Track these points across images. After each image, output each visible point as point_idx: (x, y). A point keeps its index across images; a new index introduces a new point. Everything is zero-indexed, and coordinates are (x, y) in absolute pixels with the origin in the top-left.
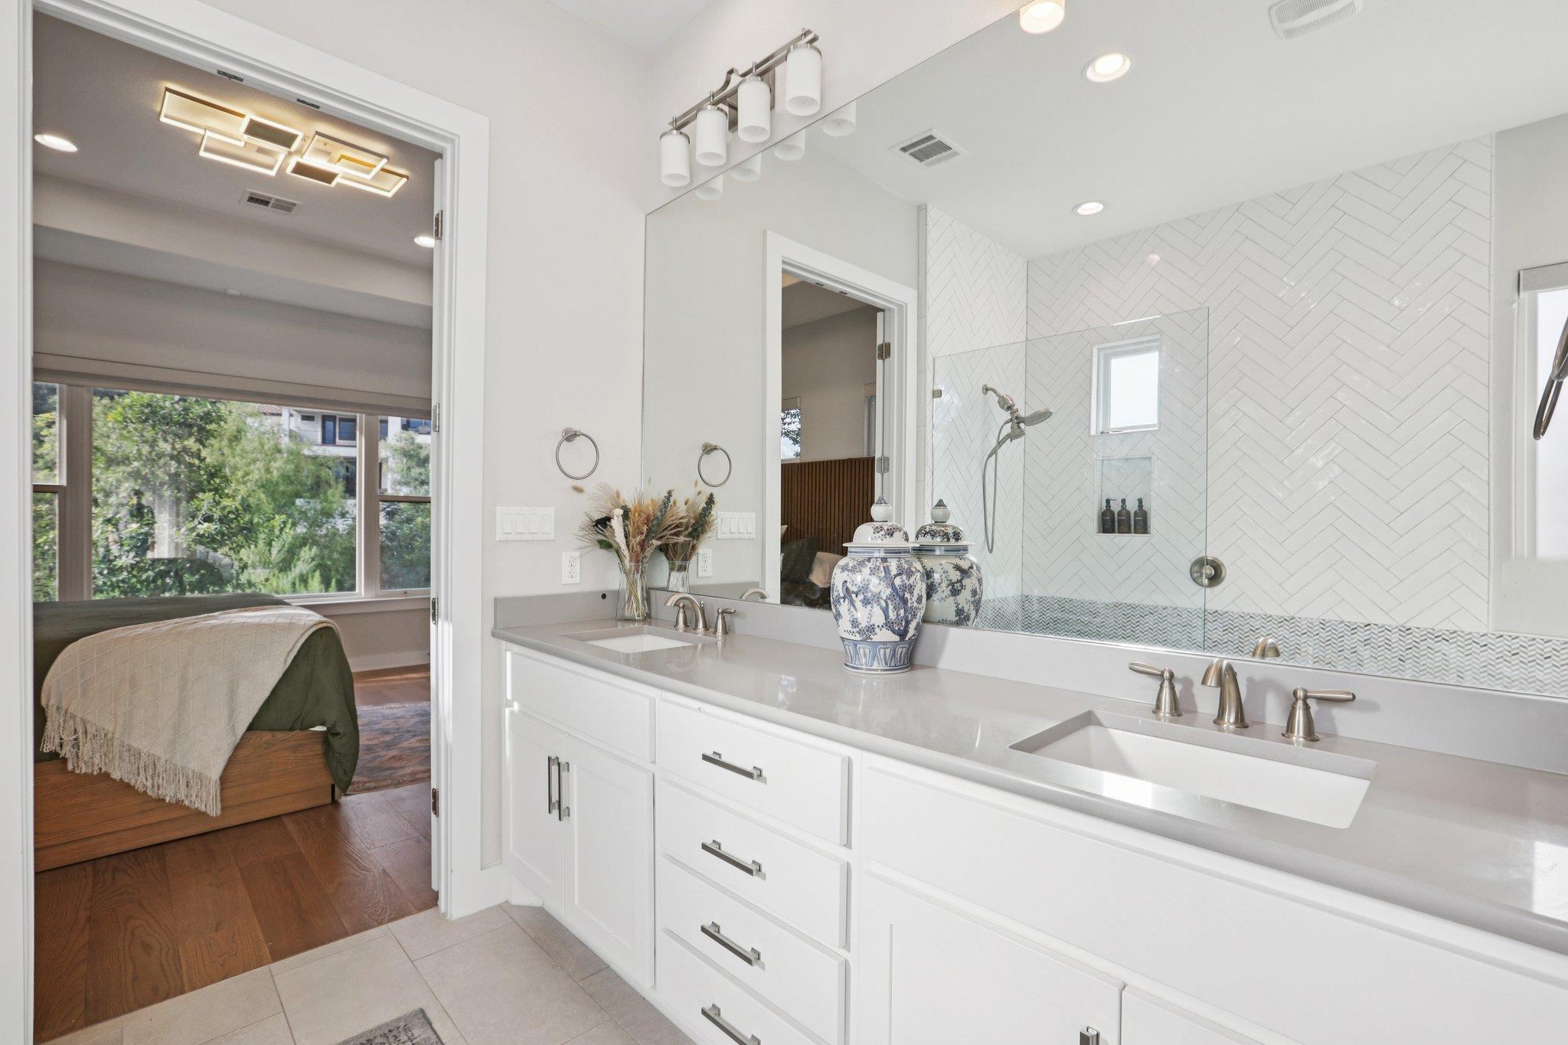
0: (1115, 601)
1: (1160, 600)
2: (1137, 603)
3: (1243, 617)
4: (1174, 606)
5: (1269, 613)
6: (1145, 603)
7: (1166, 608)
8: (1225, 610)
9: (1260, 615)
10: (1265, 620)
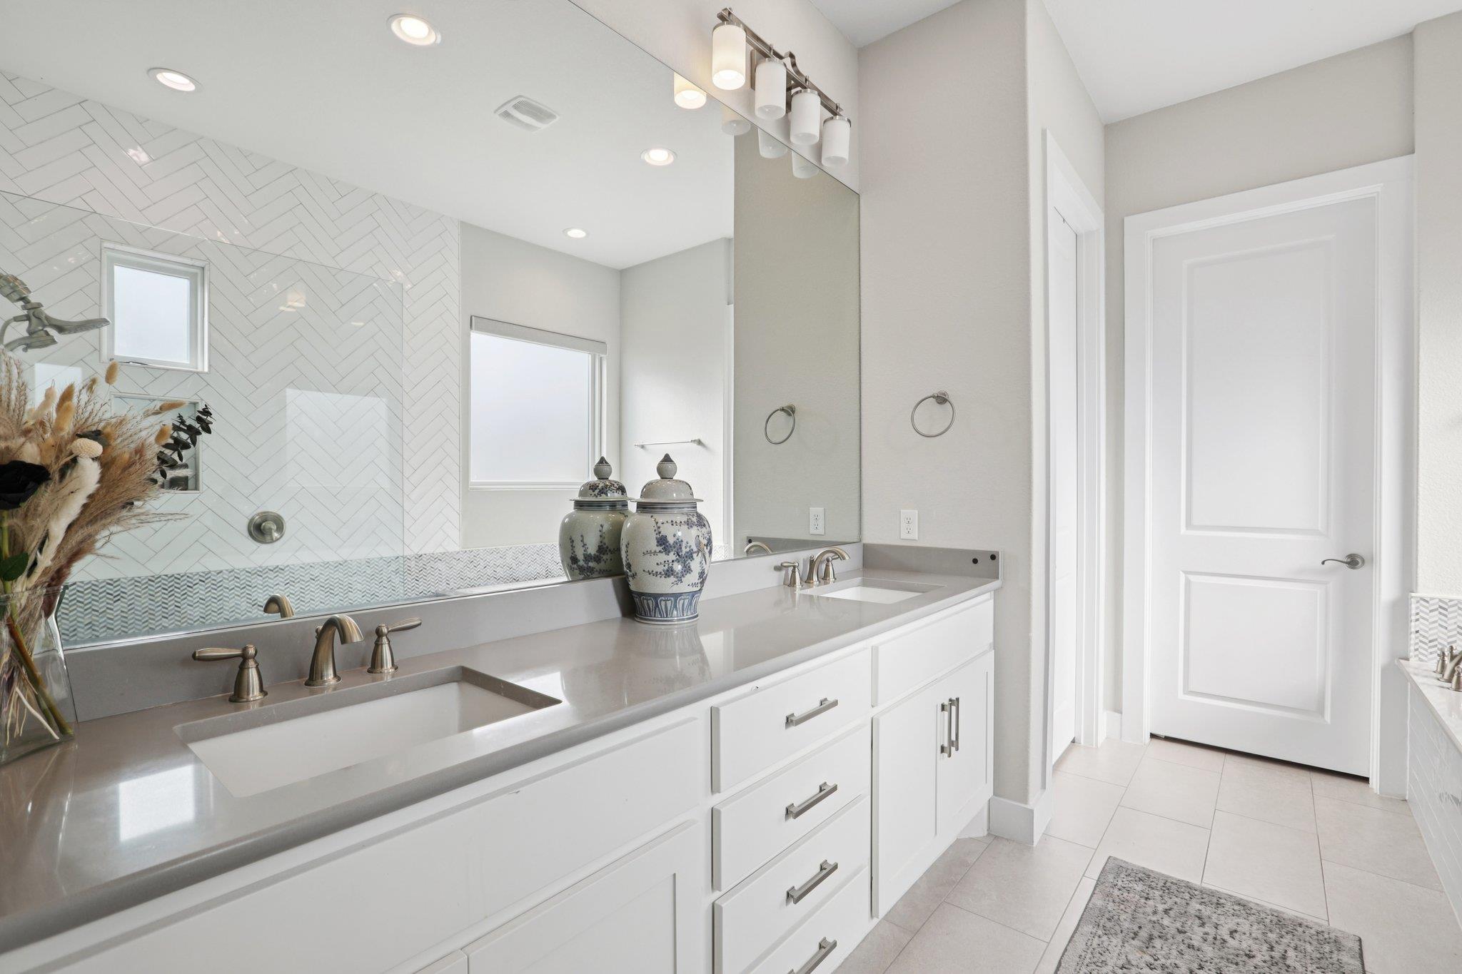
0: (149, 574)
1: (213, 564)
2: (182, 572)
3: (303, 568)
4: (230, 568)
5: (326, 561)
6: (194, 570)
7: (221, 572)
8: (286, 565)
9: (318, 564)
10: (323, 567)
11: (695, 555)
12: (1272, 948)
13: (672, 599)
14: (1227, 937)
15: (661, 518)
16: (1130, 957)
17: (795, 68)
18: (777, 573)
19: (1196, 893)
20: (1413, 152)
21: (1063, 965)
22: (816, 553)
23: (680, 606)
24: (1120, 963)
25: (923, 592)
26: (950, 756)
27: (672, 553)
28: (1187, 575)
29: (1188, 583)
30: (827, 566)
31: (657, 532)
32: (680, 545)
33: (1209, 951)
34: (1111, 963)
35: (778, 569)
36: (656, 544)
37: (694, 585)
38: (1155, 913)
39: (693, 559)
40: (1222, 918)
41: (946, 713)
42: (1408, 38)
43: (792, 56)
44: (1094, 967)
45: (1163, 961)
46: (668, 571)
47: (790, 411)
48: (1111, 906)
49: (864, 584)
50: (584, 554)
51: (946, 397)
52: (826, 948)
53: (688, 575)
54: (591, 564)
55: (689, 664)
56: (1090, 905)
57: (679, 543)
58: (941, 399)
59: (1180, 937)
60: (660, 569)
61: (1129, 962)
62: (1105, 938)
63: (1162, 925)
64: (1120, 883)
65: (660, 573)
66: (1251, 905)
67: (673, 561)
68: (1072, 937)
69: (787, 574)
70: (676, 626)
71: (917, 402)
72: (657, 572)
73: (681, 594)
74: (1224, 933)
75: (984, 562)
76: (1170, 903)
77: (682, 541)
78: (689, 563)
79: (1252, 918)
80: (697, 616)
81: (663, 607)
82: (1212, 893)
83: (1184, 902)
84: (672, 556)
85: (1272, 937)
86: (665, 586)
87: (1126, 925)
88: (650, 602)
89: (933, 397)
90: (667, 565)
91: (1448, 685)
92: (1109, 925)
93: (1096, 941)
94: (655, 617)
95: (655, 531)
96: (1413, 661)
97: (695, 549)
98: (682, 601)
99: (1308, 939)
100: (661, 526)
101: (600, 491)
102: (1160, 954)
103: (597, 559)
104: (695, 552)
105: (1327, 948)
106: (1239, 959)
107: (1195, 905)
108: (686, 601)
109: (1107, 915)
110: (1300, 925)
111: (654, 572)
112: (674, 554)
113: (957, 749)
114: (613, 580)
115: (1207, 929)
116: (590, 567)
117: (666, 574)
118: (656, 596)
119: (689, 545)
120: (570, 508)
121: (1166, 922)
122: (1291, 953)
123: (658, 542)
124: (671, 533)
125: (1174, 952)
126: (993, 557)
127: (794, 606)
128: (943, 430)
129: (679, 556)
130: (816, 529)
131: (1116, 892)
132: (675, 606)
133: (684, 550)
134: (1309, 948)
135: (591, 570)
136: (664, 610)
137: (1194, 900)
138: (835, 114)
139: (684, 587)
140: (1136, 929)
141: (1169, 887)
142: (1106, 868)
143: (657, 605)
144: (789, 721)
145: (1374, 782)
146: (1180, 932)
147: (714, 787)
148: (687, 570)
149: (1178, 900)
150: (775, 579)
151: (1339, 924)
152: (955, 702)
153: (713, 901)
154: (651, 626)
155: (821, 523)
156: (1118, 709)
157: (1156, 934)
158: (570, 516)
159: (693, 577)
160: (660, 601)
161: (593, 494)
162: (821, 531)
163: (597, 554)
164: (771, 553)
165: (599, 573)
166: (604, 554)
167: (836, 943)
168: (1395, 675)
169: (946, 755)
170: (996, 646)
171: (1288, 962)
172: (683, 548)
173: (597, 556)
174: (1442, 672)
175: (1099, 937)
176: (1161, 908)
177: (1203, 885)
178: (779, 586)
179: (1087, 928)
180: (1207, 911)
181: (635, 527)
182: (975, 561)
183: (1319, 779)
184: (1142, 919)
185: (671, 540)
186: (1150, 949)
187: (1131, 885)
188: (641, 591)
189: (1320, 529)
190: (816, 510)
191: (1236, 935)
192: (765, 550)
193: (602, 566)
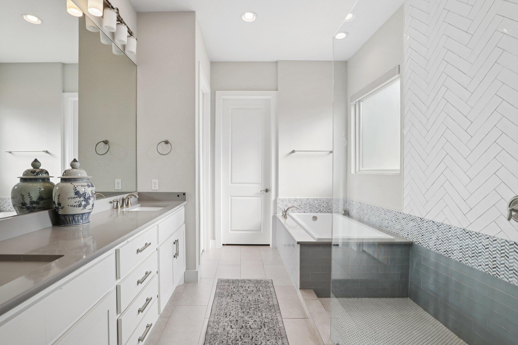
11: (91, 198)
12: (257, 288)
13: (81, 216)
14: (248, 289)
15: (76, 184)
16: (228, 301)
17: (118, 14)
18: (110, 204)
19: (240, 281)
20: (277, 91)
21: (212, 309)
22: (125, 196)
23: (84, 218)
24: (226, 303)
25: (165, 207)
26: (177, 258)
27: (82, 198)
28: (231, 197)
29: (231, 199)
30: (128, 200)
31: (75, 189)
32: (85, 194)
33: (244, 293)
34: (224, 304)
35: (111, 202)
36: (75, 194)
37: (90, 209)
38: (232, 289)
39: (90, 199)
40: (246, 285)
41: (175, 245)
42: (277, 62)
43: (117, 9)
44: (220, 307)
45: (235, 299)
46: (80, 204)
47: (106, 142)
48: (221, 291)
49: (141, 206)
50: (30, 201)
51: (168, 142)
52: (148, 326)
53: (88, 205)
54: (34, 205)
55: (89, 240)
56: (216, 292)
57: (84, 194)
58: (167, 142)
59: (238, 292)
60: (76, 204)
61: (228, 302)
62: (221, 299)
63: (233, 291)
64: (222, 284)
65: (76, 206)
66: (251, 280)
67: (82, 201)
68: (213, 302)
69: (114, 205)
70: (81, 226)
71: (159, 143)
72: (75, 206)
73: (85, 213)
74: (247, 288)
75: (181, 196)
76: (234, 285)
77: (86, 193)
78: (89, 201)
79: (252, 283)
80: (89, 222)
81: (77, 219)
82: (243, 280)
83: (237, 284)
84: (82, 199)
85: (256, 285)
86: (79, 211)
87: (226, 294)
88: (70, 218)
89: (164, 141)
90: (79, 202)
91: (284, 218)
92: (222, 295)
93: (219, 300)
94: (72, 223)
95: (74, 189)
96: (278, 214)
97: (91, 196)
98: (85, 216)
99: (263, 283)
100: (77, 187)
101: (37, 174)
102: (234, 298)
103: (37, 203)
104: (91, 197)
105: (266, 284)
106: (251, 293)
107: (240, 284)
108: (87, 216)
109: (221, 293)
110: (261, 281)
111: (74, 206)
112: (83, 198)
113: (178, 256)
114: (49, 211)
115: (243, 288)
116: (33, 207)
117: (79, 206)
118: (73, 215)
119: (89, 194)
120: (18, 181)
121: (234, 290)
122: (260, 287)
123: (75, 193)
124: (82, 190)
125: (237, 296)
126: (184, 194)
127: (118, 216)
128: (167, 153)
129: (85, 198)
130: (118, 187)
131: (222, 287)
132: (82, 218)
133: (87, 196)
134: (263, 285)
135: (34, 208)
136: (77, 220)
137: (240, 283)
138: (131, 35)
139: (86, 211)
140: (228, 294)
141: (233, 282)
142: (218, 282)
143: (74, 219)
144: (138, 251)
145: (271, 245)
146: (238, 291)
147: (117, 276)
148: (88, 203)
149: (236, 284)
150: (109, 206)
151: (268, 278)
152: (177, 241)
153: (117, 319)
154: (70, 228)
155: (120, 185)
156: (214, 239)
157: (233, 294)
158: (17, 185)
159: (89, 207)
160: (75, 217)
161: (33, 175)
162: (120, 188)
163: (38, 201)
164: (105, 197)
165: (38, 209)
166: (41, 201)
167: (152, 324)
168: (275, 217)
169: (175, 258)
170: (185, 222)
171: (260, 289)
172: (87, 195)
173: (38, 202)
174: (283, 215)
175: (220, 299)
176: (233, 287)
177: (241, 279)
178: (111, 209)
179: (217, 298)
180: (242, 284)
181: (61, 189)
182: (178, 196)
183: (260, 247)
184: (229, 291)
185: (81, 193)
186: (232, 298)
187: (225, 284)
188: (66, 214)
189: (260, 183)
190: (118, 181)
191: (249, 288)
192: (102, 196)
193: (40, 205)
